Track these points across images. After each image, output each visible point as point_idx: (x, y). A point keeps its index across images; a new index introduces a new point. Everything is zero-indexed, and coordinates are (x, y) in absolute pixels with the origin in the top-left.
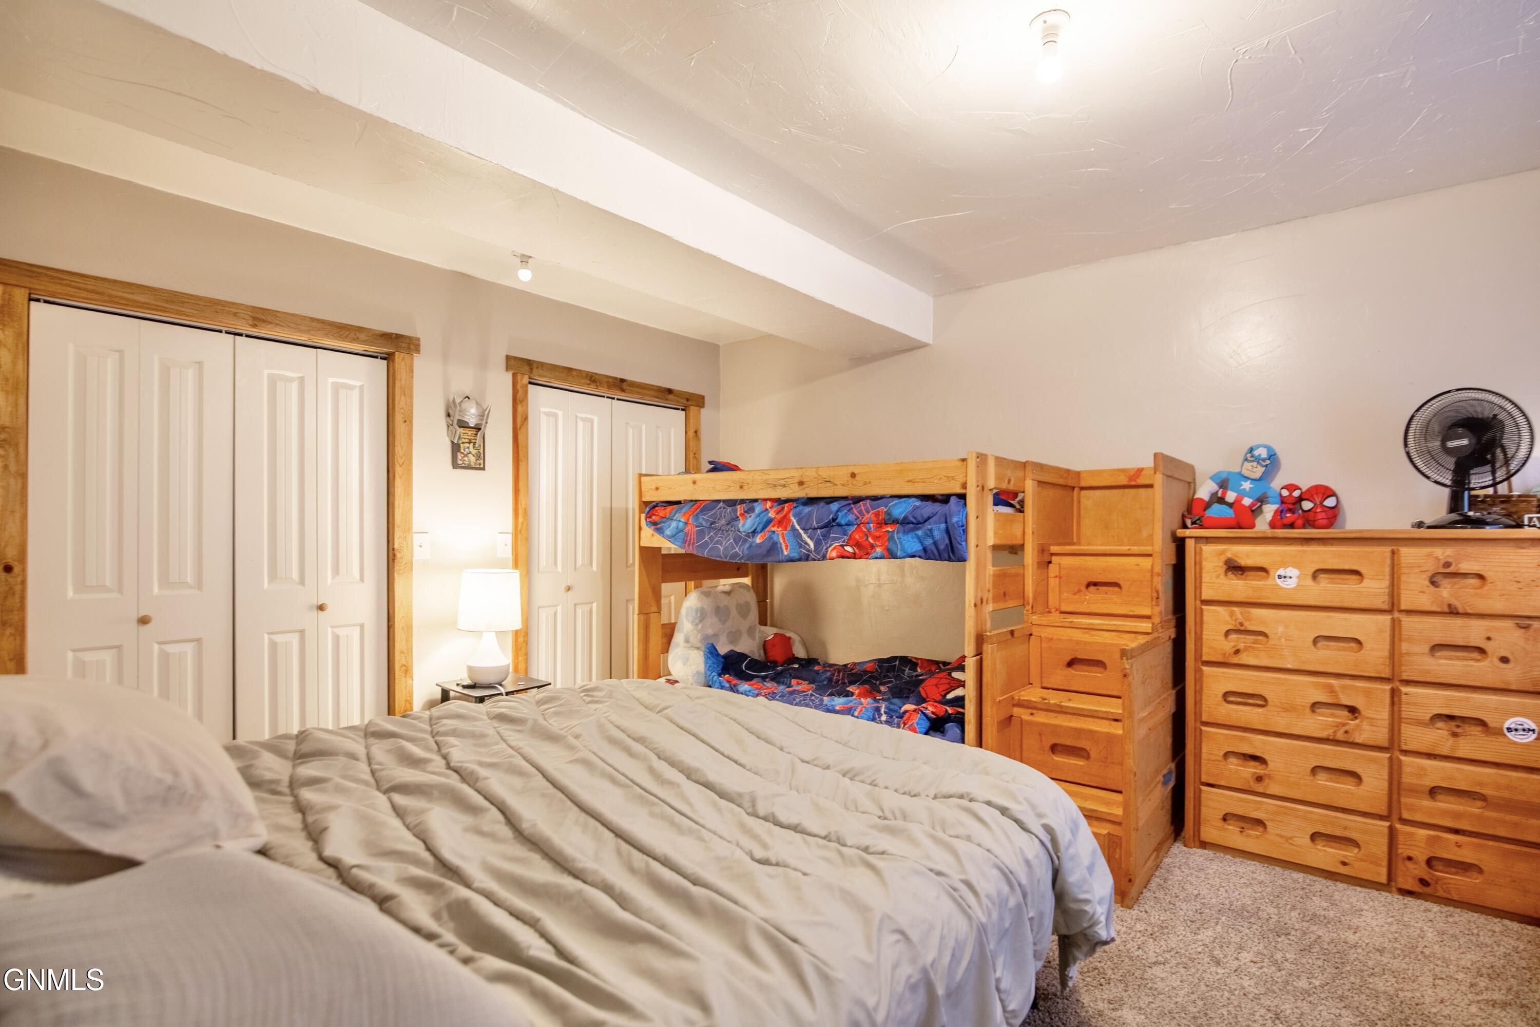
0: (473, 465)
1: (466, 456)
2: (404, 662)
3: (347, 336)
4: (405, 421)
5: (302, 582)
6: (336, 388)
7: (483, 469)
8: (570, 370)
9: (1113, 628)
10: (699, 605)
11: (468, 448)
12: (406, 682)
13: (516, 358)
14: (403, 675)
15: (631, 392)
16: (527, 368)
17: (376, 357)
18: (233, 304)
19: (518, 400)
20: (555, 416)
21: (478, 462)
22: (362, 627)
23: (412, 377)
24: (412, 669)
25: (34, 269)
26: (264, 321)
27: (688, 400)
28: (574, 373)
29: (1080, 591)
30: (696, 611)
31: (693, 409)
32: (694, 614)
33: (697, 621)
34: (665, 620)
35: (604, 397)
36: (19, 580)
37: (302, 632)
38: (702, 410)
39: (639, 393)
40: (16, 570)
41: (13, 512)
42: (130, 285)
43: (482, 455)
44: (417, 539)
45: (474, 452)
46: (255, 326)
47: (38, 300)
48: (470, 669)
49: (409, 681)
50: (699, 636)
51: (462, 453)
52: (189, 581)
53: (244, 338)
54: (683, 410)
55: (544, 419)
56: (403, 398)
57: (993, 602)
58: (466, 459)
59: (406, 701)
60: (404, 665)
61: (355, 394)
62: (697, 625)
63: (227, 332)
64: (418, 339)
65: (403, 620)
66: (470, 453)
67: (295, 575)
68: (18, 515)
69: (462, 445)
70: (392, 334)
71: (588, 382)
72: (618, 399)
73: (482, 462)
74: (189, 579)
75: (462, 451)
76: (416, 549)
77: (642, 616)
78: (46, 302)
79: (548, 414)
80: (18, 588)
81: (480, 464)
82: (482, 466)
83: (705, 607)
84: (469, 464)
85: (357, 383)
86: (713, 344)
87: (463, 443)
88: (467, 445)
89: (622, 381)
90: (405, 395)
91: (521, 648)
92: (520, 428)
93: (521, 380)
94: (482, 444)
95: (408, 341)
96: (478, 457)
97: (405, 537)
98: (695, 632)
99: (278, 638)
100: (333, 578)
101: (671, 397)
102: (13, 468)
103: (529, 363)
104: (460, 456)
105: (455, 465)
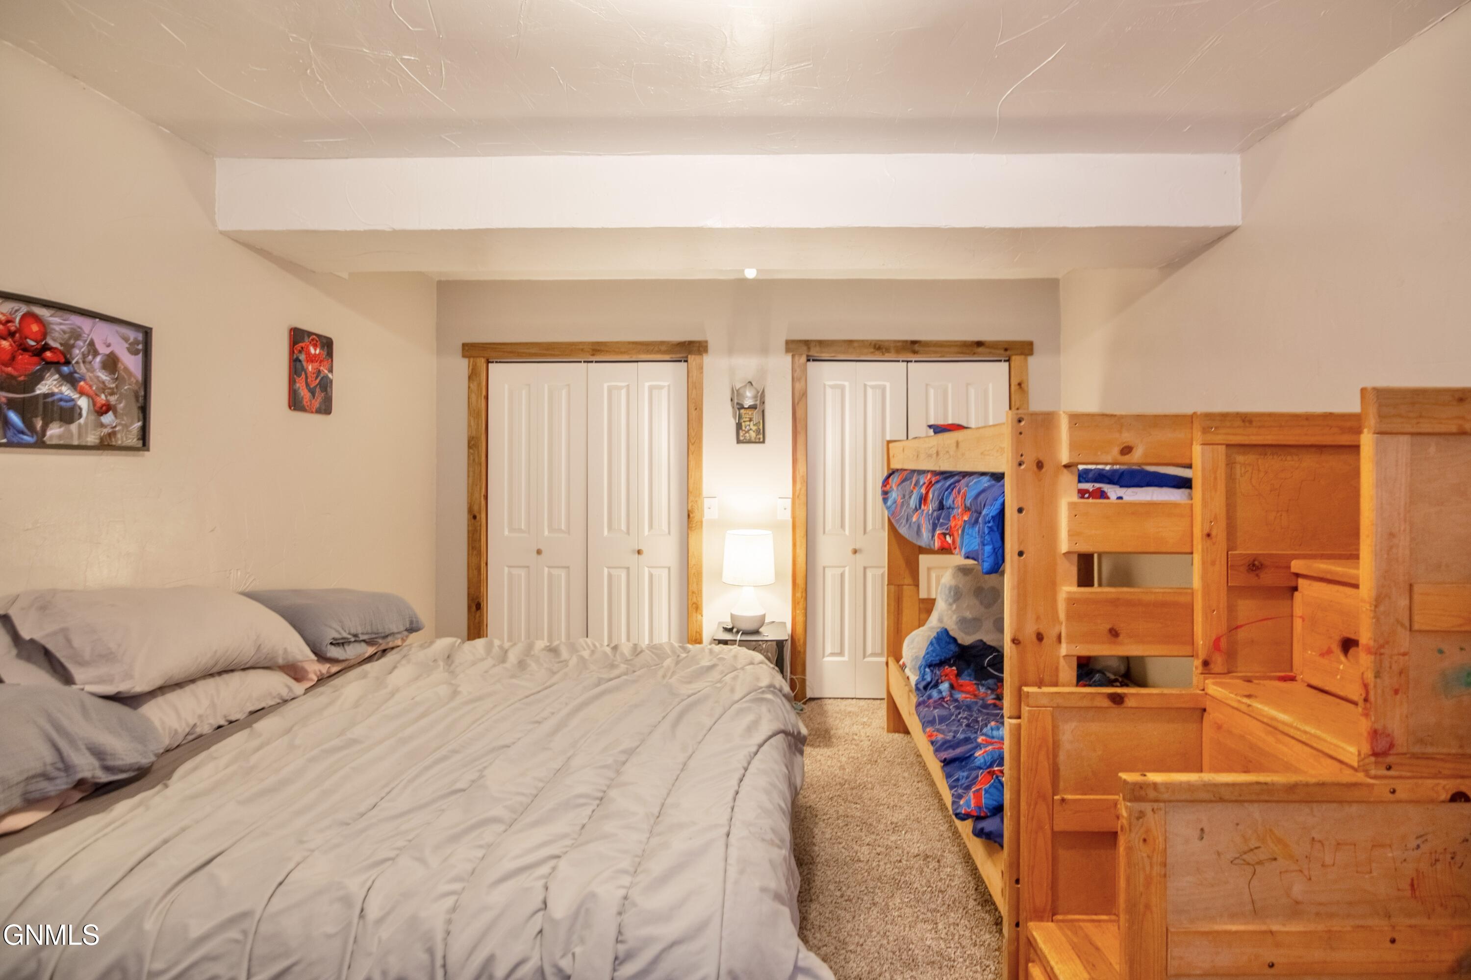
0: (753, 439)
1: (747, 432)
2: (694, 600)
3: (652, 351)
4: (696, 409)
5: (628, 533)
6: (651, 389)
7: (763, 442)
8: (850, 342)
9: (1304, 738)
10: (953, 583)
11: (749, 425)
12: (697, 617)
13: (793, 342)
14: (694, 610)
15: (926, 353)
16: (805, 348)
17: (681, 361)
18: (581, 343)
19: (799, 379)
20: (842, 388)
21: (758, 437)
22: (669, 568)
23: (702, 373)
24: (702, 607)
25: (485, 346)
26: (599, 351)
27: (1006, 350)
28: (856, 344)
29: (1329, 652)
30: (950, 589)
31: (1016, 360)
32: (947, 592)
33: (951, 600)
34: (923, 595)
35: (899, 361)
36: (479, 523)
37: (628, 569)
38: (1031, 360)
39: (936, 352)
40: (478, 518)
41: (476, 485)
42: (527, 344)
43: (762, 431)
44: (707, 502)
45: (754, 428)
46: (593, 355)
47: (493, 362)
48: (733, 617)
49: (699, 617)
50: (954, 618)
51: (744, 430)
52: (563, 528)
53: (594, 364)
54: (1005, 361)
55: (829, 391)
56: (694, 391)
57: (1067, 643)
58: (747, 435)
59: (696, 632)
60: (694, 603)
61: (664, 392)
62: (951, 605)
63: (584, 362)
64: (706, 342)
65: (694, 568)
66: (751, 429)
67: (623, 527)
68: (478, 486)
69: (743, 424)
70: (685, 342)
71: (872, 350)
72: (915, 361)
73: (761, 436)
74: (563, 527)
75: (744, 428)
76: (706, 511)
77: (892, 587)
78: (496, 362)
79: (833, 387)
80: (479, 528)
81: (759, 439)
82: (761, 440)
83: (961, 586)
84: (750, 439)
85: (666, 384)
86: (1048, 280)
87: (744, 422)
88: (748, 423)
89: (914, 342)
90: (696, 388)
91: (798, 603)
92: (798, 403)
93: (799, 361)
94: (761, 421)
95: (698, 344)
96: (758, 432)
97: (696, 501)
98: (950, 612)
99: (613, 572)
100: (649, 531)
101: (980, 349)
102: (477, 460)
103: (807, 343)
104: (741, 433)
105: (739, 441)
